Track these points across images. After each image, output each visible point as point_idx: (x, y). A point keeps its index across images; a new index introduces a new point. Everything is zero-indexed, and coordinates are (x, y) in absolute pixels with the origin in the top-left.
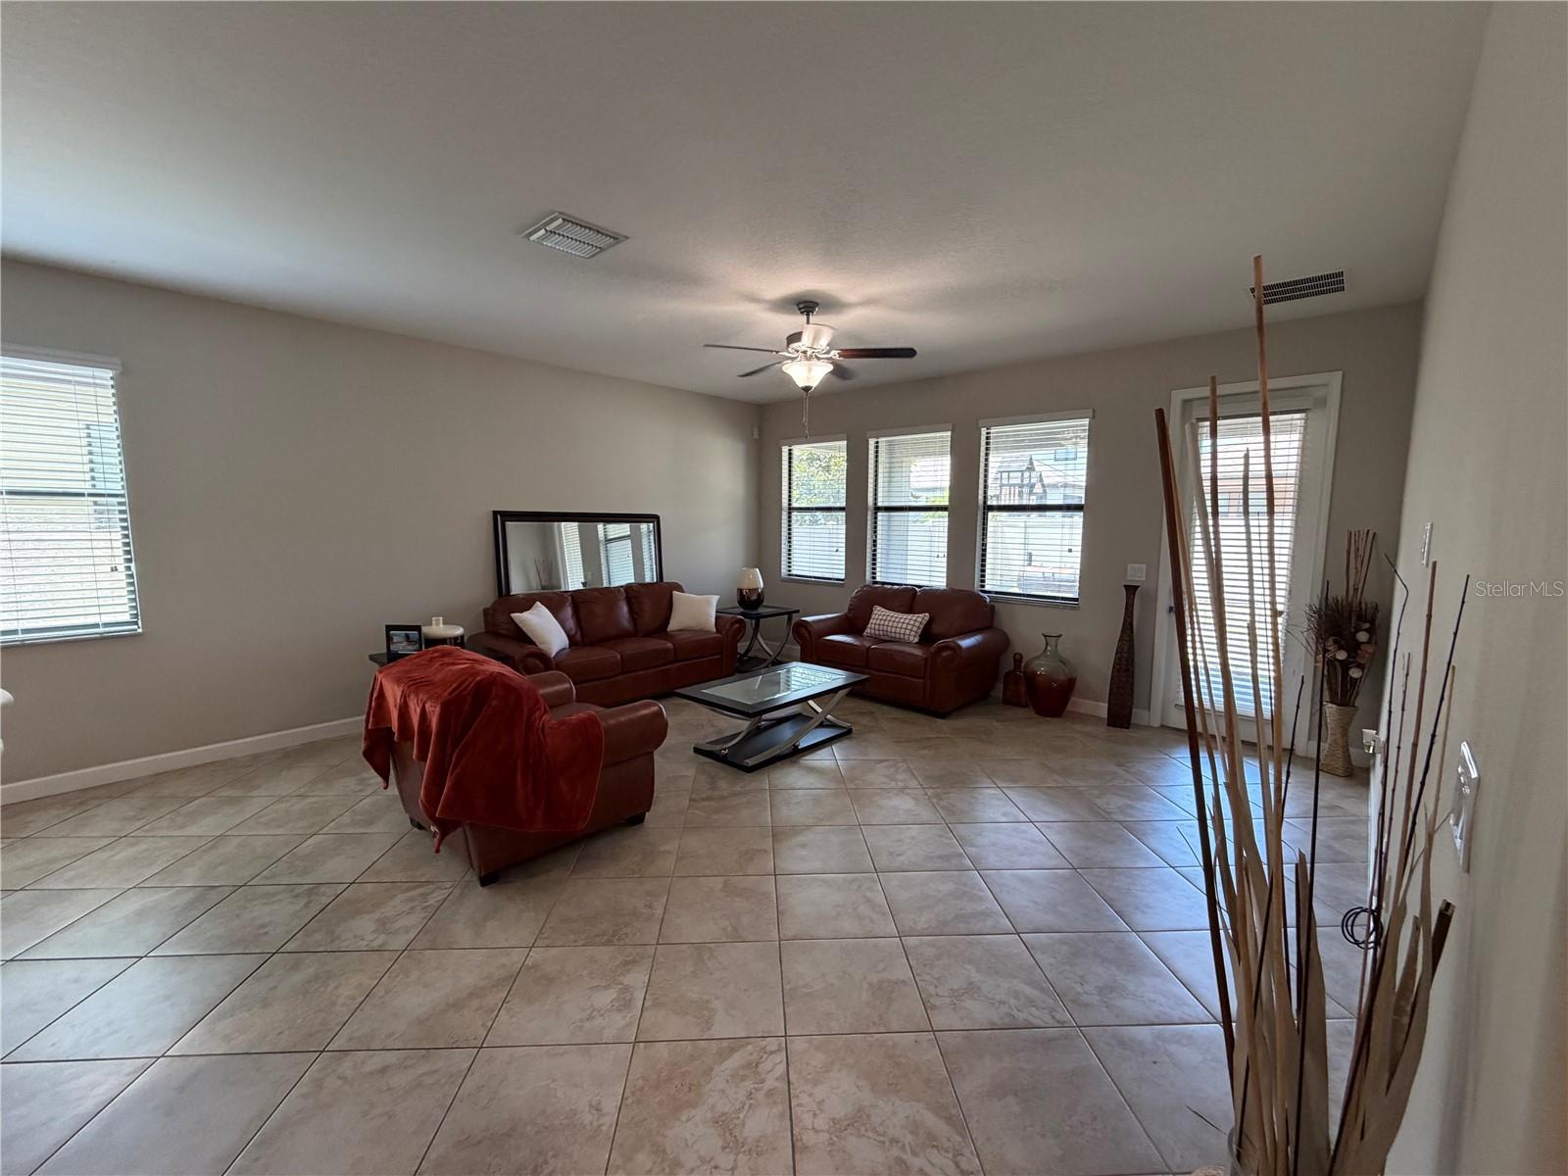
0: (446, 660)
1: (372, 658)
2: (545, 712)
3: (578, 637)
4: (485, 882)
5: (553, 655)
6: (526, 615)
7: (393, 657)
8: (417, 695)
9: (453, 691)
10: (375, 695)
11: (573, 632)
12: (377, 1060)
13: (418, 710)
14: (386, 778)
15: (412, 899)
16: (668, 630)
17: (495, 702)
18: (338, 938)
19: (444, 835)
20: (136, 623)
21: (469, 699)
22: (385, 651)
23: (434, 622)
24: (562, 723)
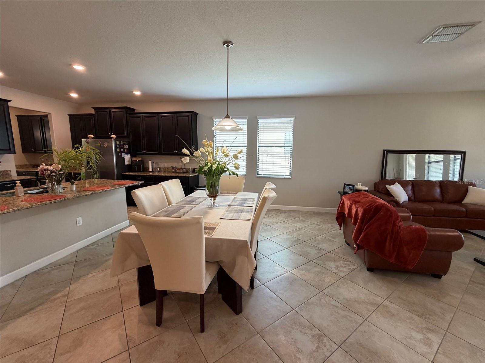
0: (365, 196)
1: (338, 192)
2: (400, 221)
3: (413, 198)
4: (370, 269)
5: (401, 203)
6: (391, 186)
7: (345, 193)
8: (355, 205)
9: (368, 206)
10: (342, 202)
11: (411, 196)
12: (334, 303)
13: (355, 210)
14: (341, 227)
15: (345, 264)
16: (462, 203)
17: (382, 213)
18: (325, 265)
19: (358, 249)
20: (290, 176)
21: (373, 210)
22: (343, 191)
23: (358, 184)
24: (408, 227)
